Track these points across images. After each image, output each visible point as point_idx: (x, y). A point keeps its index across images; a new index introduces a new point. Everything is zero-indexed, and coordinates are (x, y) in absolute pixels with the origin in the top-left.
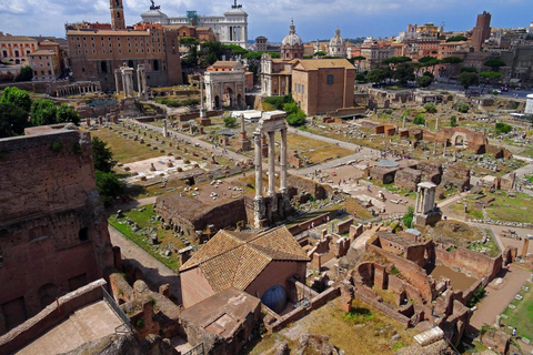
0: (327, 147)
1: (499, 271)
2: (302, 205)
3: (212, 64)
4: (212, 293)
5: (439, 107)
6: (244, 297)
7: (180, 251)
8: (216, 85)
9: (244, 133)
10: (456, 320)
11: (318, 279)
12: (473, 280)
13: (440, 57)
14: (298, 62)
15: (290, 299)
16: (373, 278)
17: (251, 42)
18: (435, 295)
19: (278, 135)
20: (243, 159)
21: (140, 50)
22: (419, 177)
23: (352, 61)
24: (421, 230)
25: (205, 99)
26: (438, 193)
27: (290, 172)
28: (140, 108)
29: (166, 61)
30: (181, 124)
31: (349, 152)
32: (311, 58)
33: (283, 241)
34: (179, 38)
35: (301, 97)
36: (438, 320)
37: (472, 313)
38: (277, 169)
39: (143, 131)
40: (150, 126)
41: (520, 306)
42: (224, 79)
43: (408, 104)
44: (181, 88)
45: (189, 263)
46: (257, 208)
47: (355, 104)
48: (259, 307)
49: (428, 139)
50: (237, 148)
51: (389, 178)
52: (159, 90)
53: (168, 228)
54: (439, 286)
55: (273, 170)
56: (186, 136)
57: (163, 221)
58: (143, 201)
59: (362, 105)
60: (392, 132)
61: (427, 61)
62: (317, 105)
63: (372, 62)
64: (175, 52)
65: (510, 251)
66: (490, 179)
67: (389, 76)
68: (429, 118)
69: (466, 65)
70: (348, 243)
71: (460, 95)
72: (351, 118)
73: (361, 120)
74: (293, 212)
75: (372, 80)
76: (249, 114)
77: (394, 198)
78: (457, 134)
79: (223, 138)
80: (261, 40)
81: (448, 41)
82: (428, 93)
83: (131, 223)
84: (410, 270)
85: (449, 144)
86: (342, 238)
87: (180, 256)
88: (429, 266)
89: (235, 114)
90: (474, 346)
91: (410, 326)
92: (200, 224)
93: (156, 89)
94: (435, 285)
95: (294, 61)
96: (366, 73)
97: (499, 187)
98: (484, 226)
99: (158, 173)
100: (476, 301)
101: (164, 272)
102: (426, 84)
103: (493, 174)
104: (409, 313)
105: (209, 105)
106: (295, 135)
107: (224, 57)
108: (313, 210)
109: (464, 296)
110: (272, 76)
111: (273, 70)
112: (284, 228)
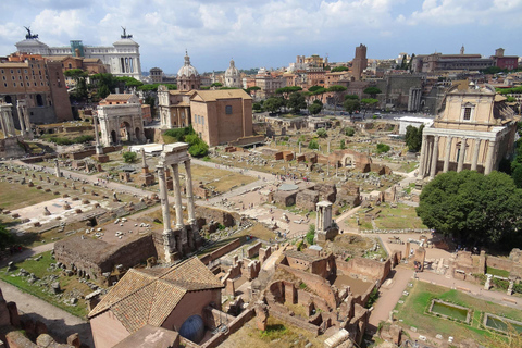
0: (232, 176)
1: (389, 274)
2: (212, 235)
3: (104, 97)
4: (126, 334)
5: (329, 132)
6: (161, 333)
7: (88, 297)
8: (110, 120)
9: (146, 168)
10: (358, 321)
11: (233, 303)
12: (368, 284)
13: (327, 86)
14: (196, 94)
15: (208, 326)
16: (283, 295)
17: (146, 74)
18: (339, 302)
19: (181, 167)
20: (148, 194)
21: (18, 84)
22: (317, 197)
23: (248, 91)
24: (323, 245)
25: (100, 134)
26: (334, 211)
27: (197, 203)
28: (25, 148)
29: (51, 95)
30: (75, 163)
31: (252, 180)
32: (208, 89)
33: (196, 272)
34: (64, 70)
35: (202, 128)
36: (343, 324)
37: (370, 313)
38: (184, 201)
39: (31, 173)
40: (38, 166)
41: (407, 301)
42: (119, 112)
43: (302, 130)
44: (72, 124)
45: (99, 308)
46: (166, 242)
47: (254, 133)
48: (178, 340)
49: (321, 161)
50: (140, 184)
51: (291, 201)
52: (46, 127)
53: (71, 274)
54: (341, 294)
55: (180, 203)
56: (84, 175)
57: (65, 267)
58: (39, 249)
59: (262, 133)
60: (290, 157)
61: (316, 90)
62: (219, 135)
63: (267, 92)
64: (61, 85)
65: (396, 256)
66: (376, 194)
67: (283, 104)
68: (322, 142)
69: (349, 93)
70: (258, 265)
71: (346, 121)
72: (252, 147)
73: (261, 148)
74: (203, 242)
75: (268, 109)
76: (149, 148)
77: (297, 218)
78: (346, 155)
79: (124, 174)
80: (156, 72)
81: (333, 71)
82: (318, 119)
83: (27, 274)
84: (316, 283)
85: (340, 165)
86: (253, 262)
87: (88, 302)
88: (331, 277)
89: (135, 148)
90: (374, 341)
91: (320, 333)
92: (107, 265)
93: (42, 126)
94: (338, 293)
95: (192, 92)
96: (262, 102)
97: (383, 200)
98: (374, 236)
99: (53, 217)
100: (373, 302)
101: (71, 321)
102: (317, 111)
103: (378, 189)
104: (318, 322)
105: (106, 140)
106: (199, 167)
107: (117, 89)
108: (223, 238)
109: (362, 299)
110: (171, 108)
111: (171, 102)
112: (196, 260)
